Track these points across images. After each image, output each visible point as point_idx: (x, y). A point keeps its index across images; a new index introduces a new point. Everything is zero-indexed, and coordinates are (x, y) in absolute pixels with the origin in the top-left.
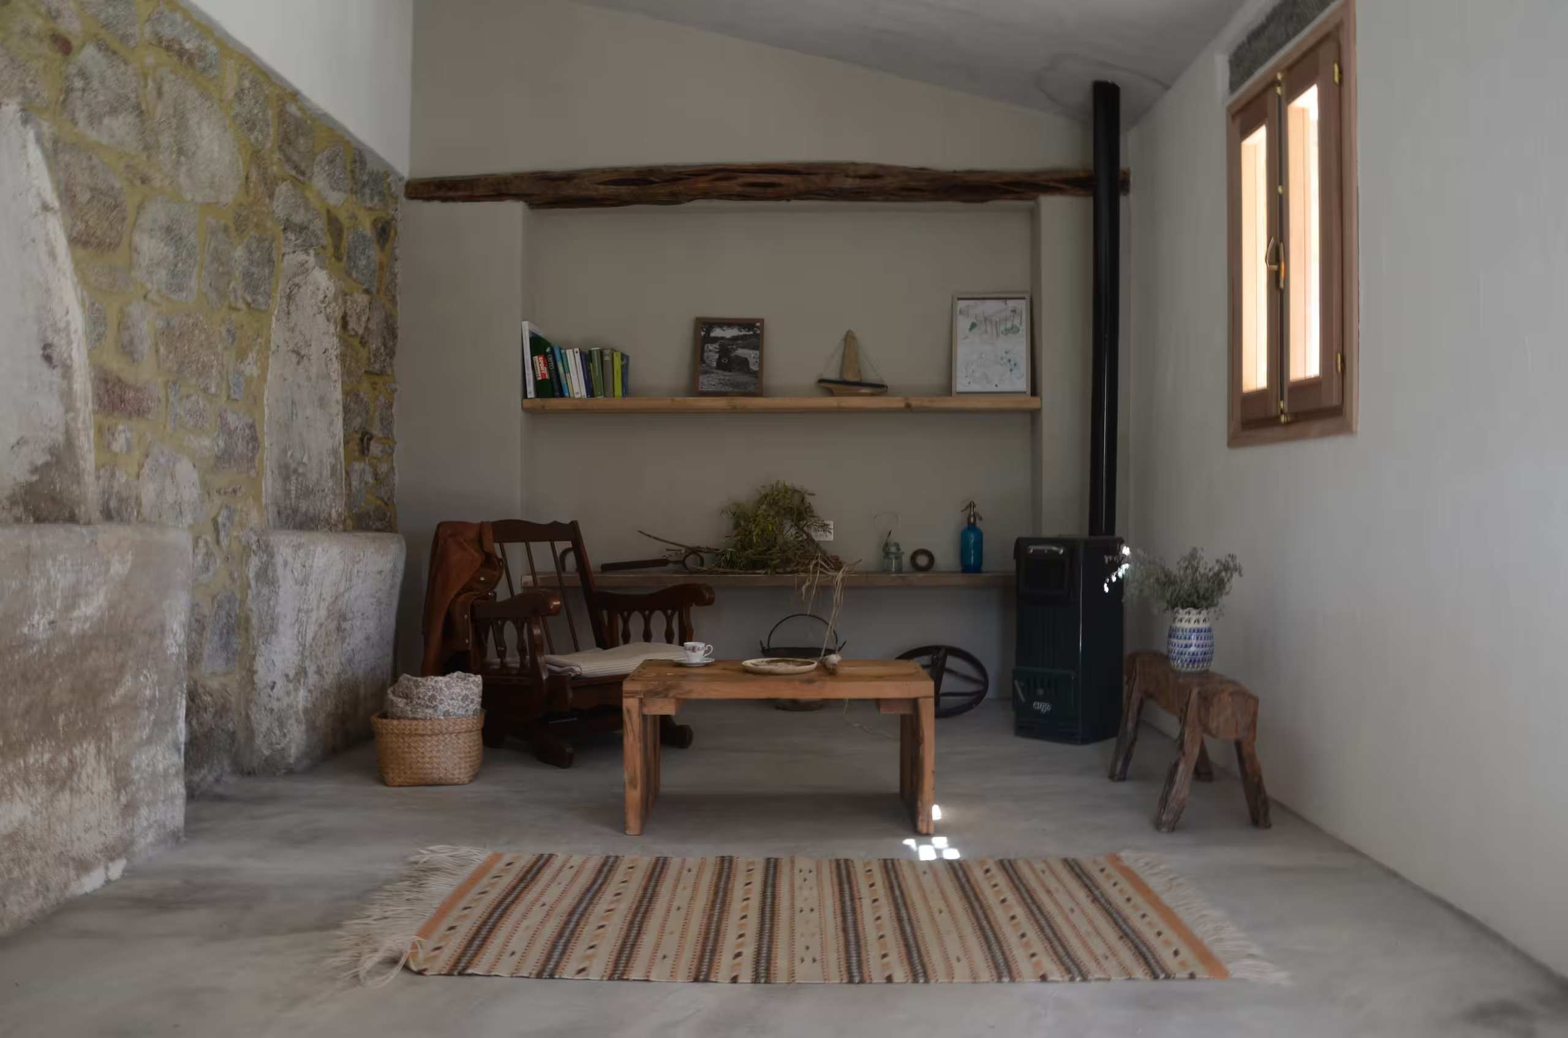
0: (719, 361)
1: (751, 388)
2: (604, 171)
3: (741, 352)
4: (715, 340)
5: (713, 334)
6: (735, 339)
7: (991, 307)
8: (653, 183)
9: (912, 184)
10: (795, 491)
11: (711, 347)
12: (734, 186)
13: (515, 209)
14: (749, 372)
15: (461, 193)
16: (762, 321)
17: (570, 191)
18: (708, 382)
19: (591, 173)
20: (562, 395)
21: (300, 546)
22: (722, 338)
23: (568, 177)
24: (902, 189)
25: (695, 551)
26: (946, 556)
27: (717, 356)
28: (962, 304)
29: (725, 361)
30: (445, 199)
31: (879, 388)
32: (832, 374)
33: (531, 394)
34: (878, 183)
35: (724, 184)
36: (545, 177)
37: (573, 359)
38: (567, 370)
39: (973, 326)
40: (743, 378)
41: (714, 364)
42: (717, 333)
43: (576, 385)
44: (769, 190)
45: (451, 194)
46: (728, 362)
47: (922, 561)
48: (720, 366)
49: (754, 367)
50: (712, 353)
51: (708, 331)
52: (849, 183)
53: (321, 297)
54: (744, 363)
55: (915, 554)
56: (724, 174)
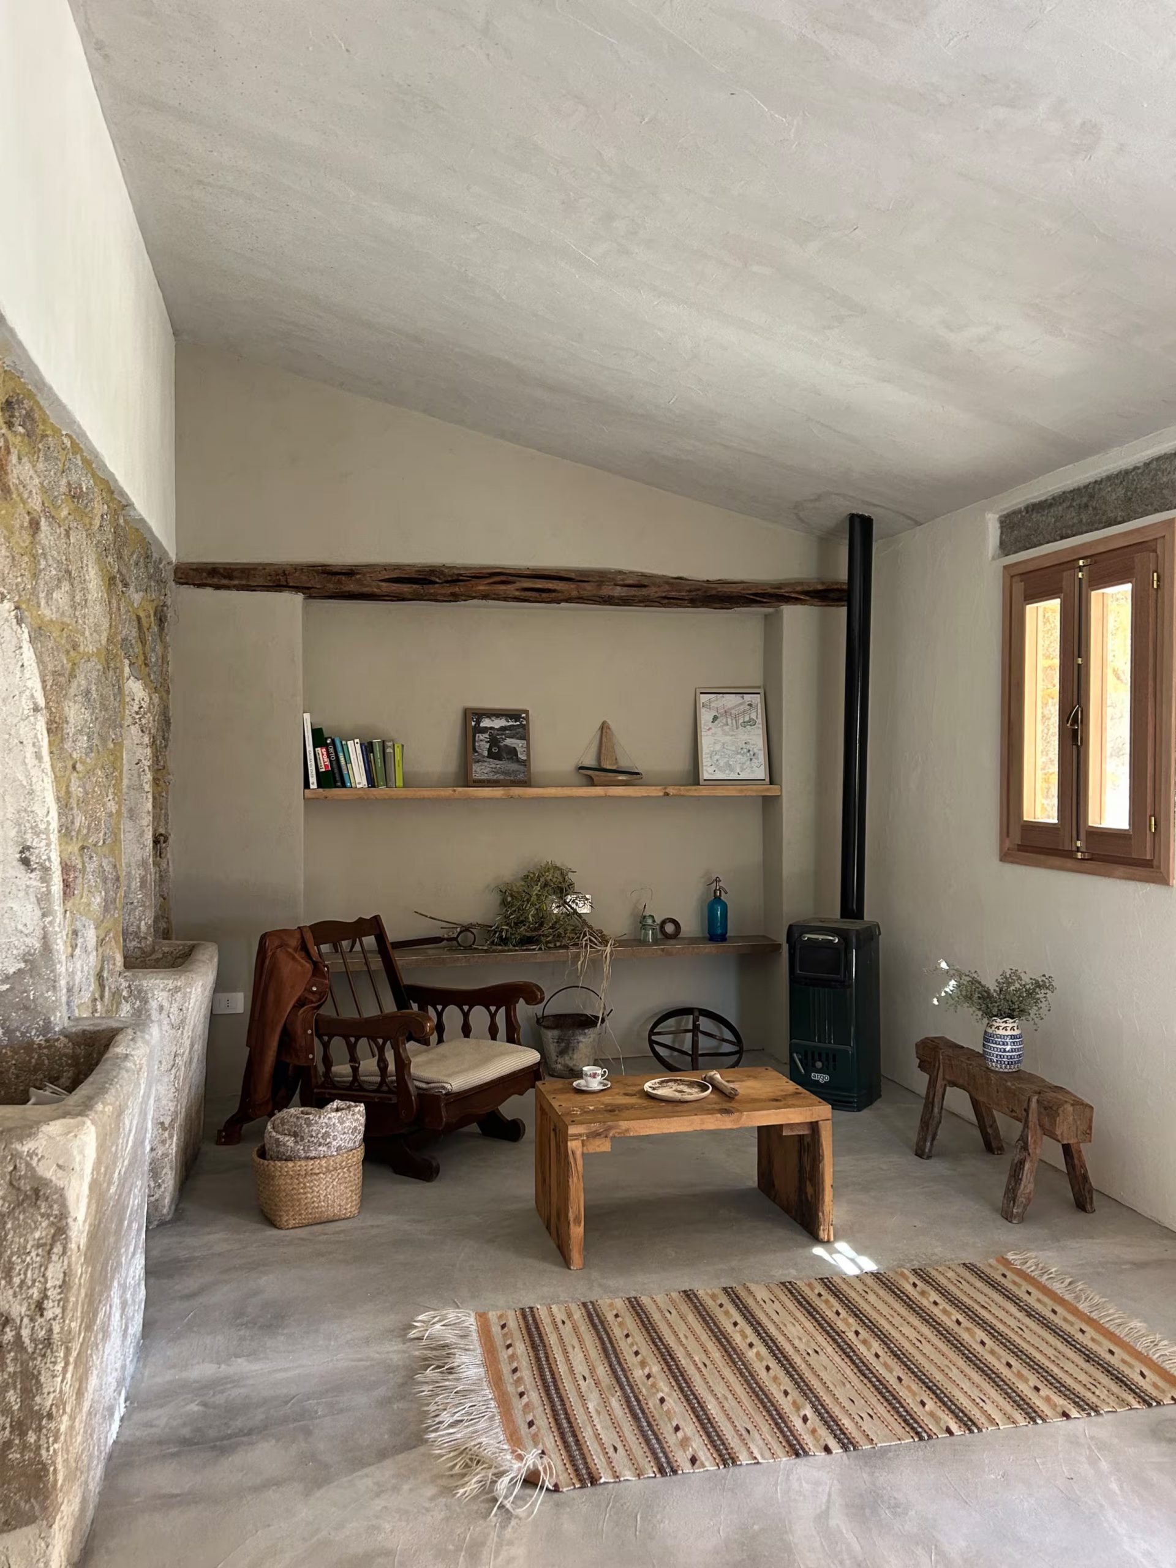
0: (489, 750)
1: (521, 776)
2: (385, 568)
3: (509, 742)
4: (485, 730)
5: (482, 725)
6: (503, 729)
7: (730, 701)
8: (435, 583)
9: (673, 594)
10: (556, 868)
11: (481, 736)
12: (511, 589)
13: (294, 601)
14: (518, 761)
15: (236, 582)
16: (527, 712)
17: (352, 587)
18: (480, 771)
19: (371, 567)
20: (344, 785)
22: (491, 728)
23: (350, 572)
24: (665, 598)
25: (466, 929)
26: (691, 924)
27: (488, 746)
28: (704, 698)
29: (495, 750)
30: (218, 587)
31: (633, 776)
32: (590, 761)
33: (313, 785)
34: (644, 592)
35: (503, 587)
36: (326, 572)
37: (354, 749)
38: (348, 761)
39: (715, 718)
40: (513, 766)
41: (486, 753)
42: (486, 723)
43: (358, 776)
44: (544, 595)
45: (225, 582)
46: (498, 752)
47: (670, 928)
48: (491, 755)
49: (522, 757)
50: (483, 743)
51: (478, 722)
52: (618, 591)
53: (136, 708)
54: (512, 752)
55: (664, 922)
56: (503, 578)
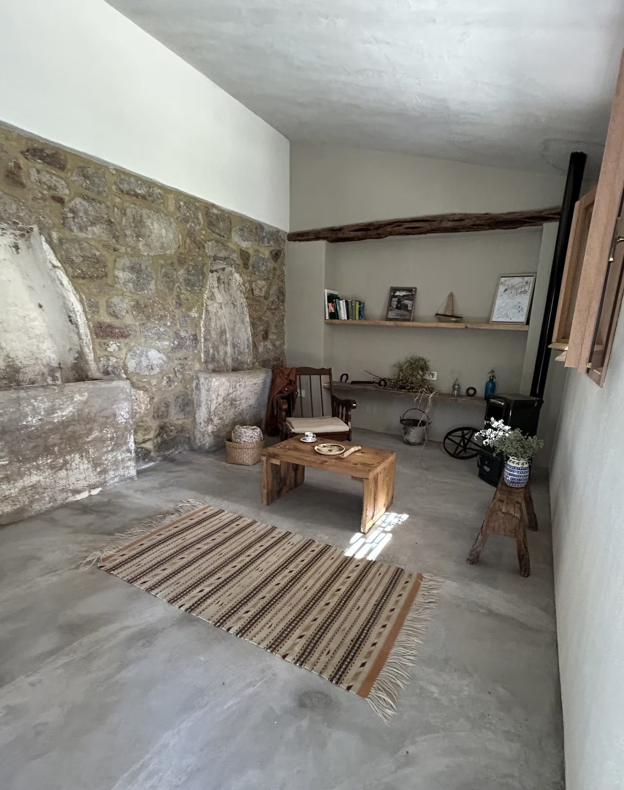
0: (397, 306)
1: (408, 317)
2: (353, 226)
3: (406, 302)
4: (396, 296)
5: (396, 294)
6: (404, 296)
7: (517, 280)
8: (370, 230)
9: (478, 222)
10: (423, 359)
11: (394, 299)
12: (401, 229)
13: (322, 244)
14: (408, 311)
15: (304, 238)
16: (416, 288)
17: (341, 235)
18: (391, 315)
19: (348, 227)
20: (338, 319)
21: (206, 379)
22: (399, 296)
23: (340, 229)
24: (474, 225)
25: (383, 380)
26: (481, 390)
27: (396, 303)
28: (503, 279)
29: (399, 305)
30: (300, 241)
31: (459, 319)
32: (441, 312)
33: (327, 318)
34: (462, 223)
35: (397, 228)
36: (333, 230)
37: (342, 304)
38: (340, 309)
39: (506, 290)
40: (405, 313)
41: (395, 307)
42: (398, 293)
43: (343, 315)
44: (415, 230)
45: (302, 238)
46: (401, 306)
47: (471, 392)
48: (398, 308)
49: (410, 309)
50: (395, 302)
51: (395, 293)
52: (450, 224)
54: (406, 306)
55: (469, 389)
56: (397, 224)
